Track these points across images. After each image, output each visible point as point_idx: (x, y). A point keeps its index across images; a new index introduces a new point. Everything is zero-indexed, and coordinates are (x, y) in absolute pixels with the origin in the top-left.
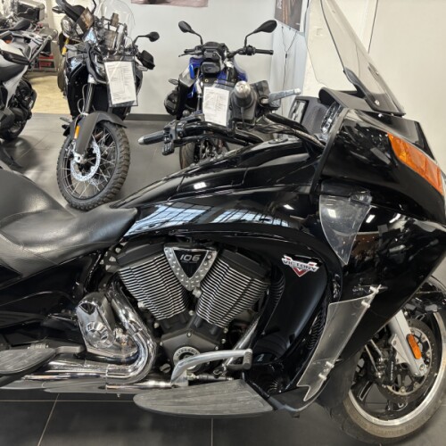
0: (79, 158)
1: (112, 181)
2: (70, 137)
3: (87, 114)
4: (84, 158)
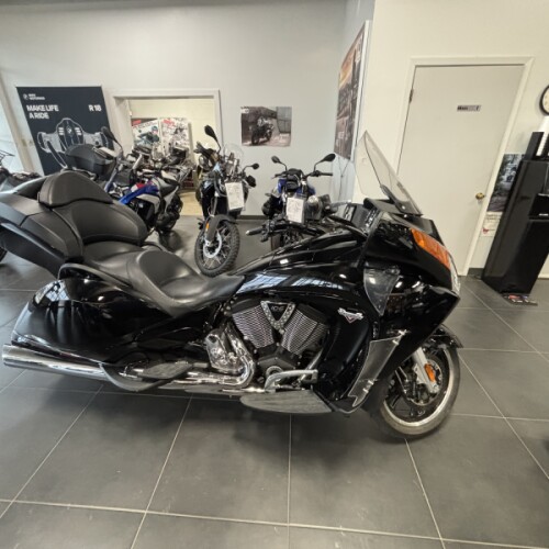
1: (228, 258)
2: (203, 230)
3: (214, 216)
4: (212, 243)
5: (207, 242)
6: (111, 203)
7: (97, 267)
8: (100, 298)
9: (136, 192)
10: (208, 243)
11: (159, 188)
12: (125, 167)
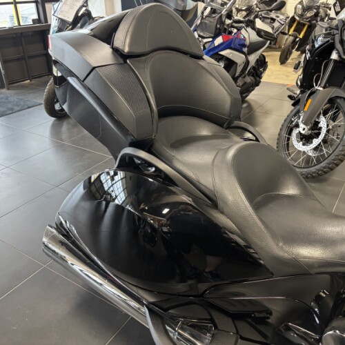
0: (304, 129)
1: (332, 157)
2: (298, 107)
3: (321, 89)
4: (309, 130)
5: (302, 126)
6: (200, 58)
7: (168, 162)
8: (166, 211)
9: (219, 46)
10: (303, 128)
11: (247, 43)
12: (213, 11)
